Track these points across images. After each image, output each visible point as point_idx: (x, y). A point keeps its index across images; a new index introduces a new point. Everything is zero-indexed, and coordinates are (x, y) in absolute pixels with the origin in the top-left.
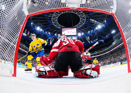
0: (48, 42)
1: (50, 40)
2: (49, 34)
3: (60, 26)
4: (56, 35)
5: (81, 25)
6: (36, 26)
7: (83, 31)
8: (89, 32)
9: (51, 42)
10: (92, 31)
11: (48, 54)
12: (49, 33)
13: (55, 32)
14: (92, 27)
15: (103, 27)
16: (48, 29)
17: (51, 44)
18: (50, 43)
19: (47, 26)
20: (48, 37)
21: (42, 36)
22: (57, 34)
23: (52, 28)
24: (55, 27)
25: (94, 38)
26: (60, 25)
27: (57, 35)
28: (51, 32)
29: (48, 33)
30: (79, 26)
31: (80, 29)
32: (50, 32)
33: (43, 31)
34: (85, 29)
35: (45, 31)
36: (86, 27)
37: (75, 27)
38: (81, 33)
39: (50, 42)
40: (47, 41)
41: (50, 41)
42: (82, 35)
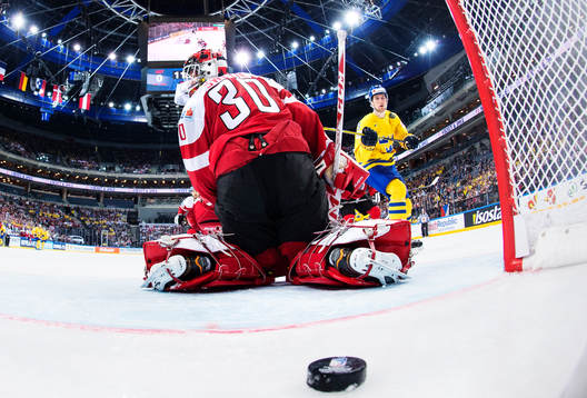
0: (69, 94)
1: (78, 85)
2: (74, 54)
3: (138, 10)
4: (112, 56)
5: (253, 8)
6: (8, 9)
7: (260, 42)
8: (295, 45)
9: (85, 100)
10: (312, 38)
11: (68, 160)
12: (77, 47)
13: (110, 45)
14: (311, 16)
15: (372, 23)
16: (72, 24)
17: (84, 106)
18: (78, 103)
19: (66, 11)
20: (73, 70)
21: (36, 64)
22: (122, 54)
23: (95, 19)
24: (111, 13)
25: (321, 78)
26: (136, 5)
27: (121, 60)
28: (85, 41)
29: (71, 48)
30: (242, 15)
31: (244, 27)
32: (80, 40)
33: (44, 35)
34: (275, 30)
35: (53, 38)
36: (277, 17)
37: (218, 20)
38: (253, 51)
39: (79, 98)
40: (67, 89)
41: (83, 91)
42: (254, 60)
